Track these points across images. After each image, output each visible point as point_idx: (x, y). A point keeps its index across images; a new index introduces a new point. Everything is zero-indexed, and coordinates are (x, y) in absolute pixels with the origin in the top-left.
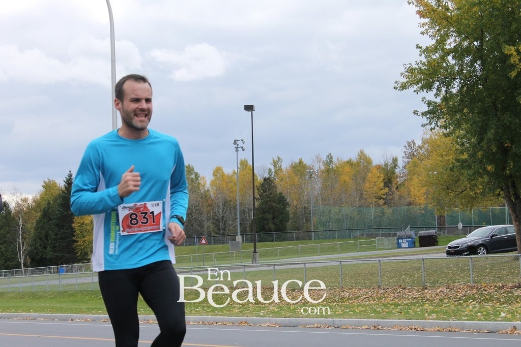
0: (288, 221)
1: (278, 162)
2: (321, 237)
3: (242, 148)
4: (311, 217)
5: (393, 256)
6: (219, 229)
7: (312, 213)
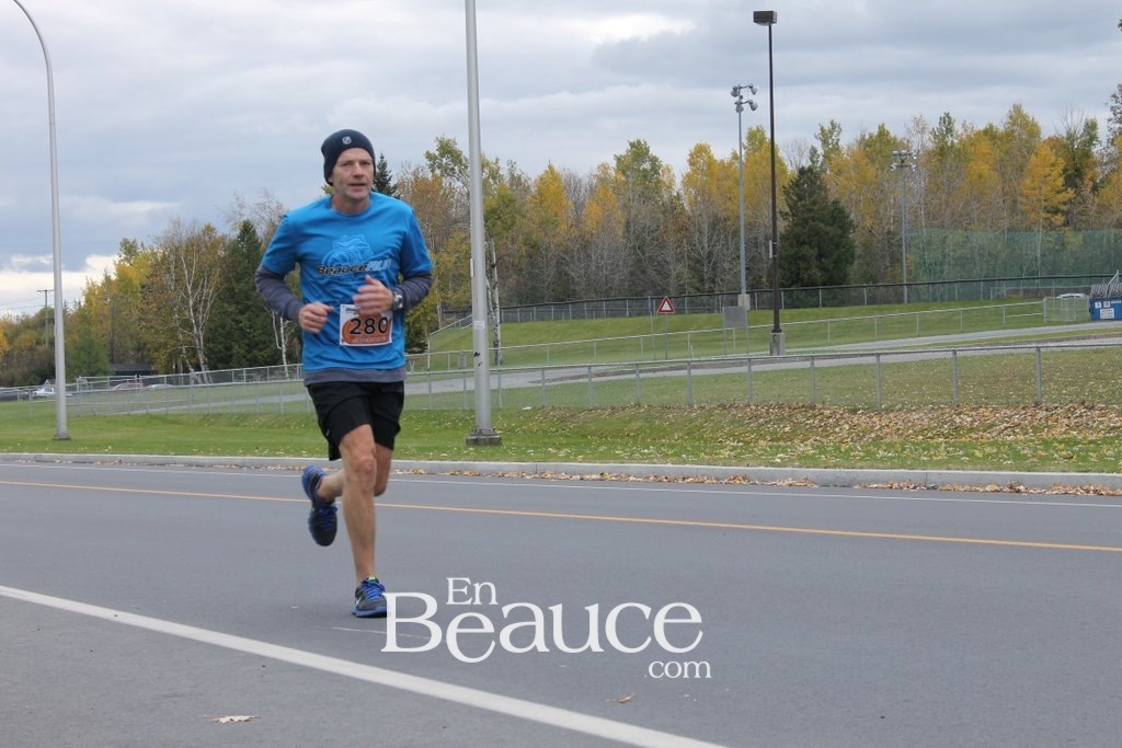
0: (851, 263)
1: (831, 132)
2: (922, 296)
3: (751, 103)
4: (901, 254)
5: (1078, 339)
6: (702, 280)
7: (904, 243)
